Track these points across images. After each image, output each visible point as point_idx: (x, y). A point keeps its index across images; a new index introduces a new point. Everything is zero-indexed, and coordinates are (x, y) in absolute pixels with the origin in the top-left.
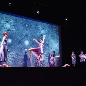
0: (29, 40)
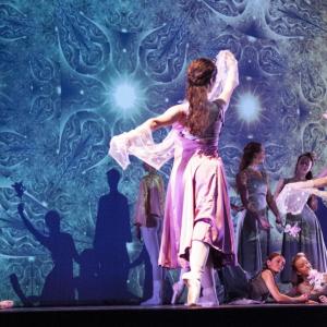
0: (141, 75)
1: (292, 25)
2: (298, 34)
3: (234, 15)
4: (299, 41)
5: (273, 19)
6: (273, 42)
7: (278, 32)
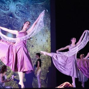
1: (22, 15)
2: (23, 17)
3: (6, 11)
4: (24, 19)
5: (17, 12)
6: (17, 19)
7: (18, 16)
